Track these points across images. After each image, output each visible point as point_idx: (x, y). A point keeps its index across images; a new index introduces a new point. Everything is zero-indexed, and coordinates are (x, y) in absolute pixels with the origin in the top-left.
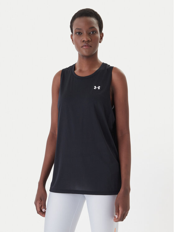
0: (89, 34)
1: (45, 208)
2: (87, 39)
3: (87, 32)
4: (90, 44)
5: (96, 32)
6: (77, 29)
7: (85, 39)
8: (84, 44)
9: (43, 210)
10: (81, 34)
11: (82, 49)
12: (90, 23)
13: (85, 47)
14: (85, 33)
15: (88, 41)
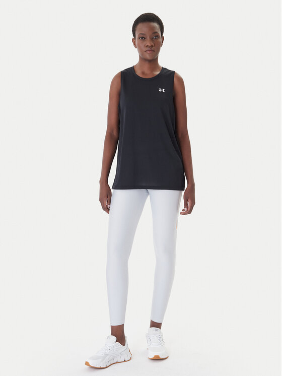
0: (152, 39)
1: (110, 204)
2: (151, 44)
3: (150, 37)
4: (153, 48)
5: (159, 37)
6: (140, 34)
7: (149, 45)
8: (148, 49)
9: (108, 206)
10: (145, 39)
11: (145, 53)
12: (153, 28)
13: (148, 52)
14: (148, 38)
15: (152, 46)
